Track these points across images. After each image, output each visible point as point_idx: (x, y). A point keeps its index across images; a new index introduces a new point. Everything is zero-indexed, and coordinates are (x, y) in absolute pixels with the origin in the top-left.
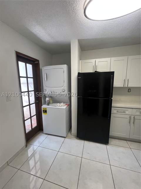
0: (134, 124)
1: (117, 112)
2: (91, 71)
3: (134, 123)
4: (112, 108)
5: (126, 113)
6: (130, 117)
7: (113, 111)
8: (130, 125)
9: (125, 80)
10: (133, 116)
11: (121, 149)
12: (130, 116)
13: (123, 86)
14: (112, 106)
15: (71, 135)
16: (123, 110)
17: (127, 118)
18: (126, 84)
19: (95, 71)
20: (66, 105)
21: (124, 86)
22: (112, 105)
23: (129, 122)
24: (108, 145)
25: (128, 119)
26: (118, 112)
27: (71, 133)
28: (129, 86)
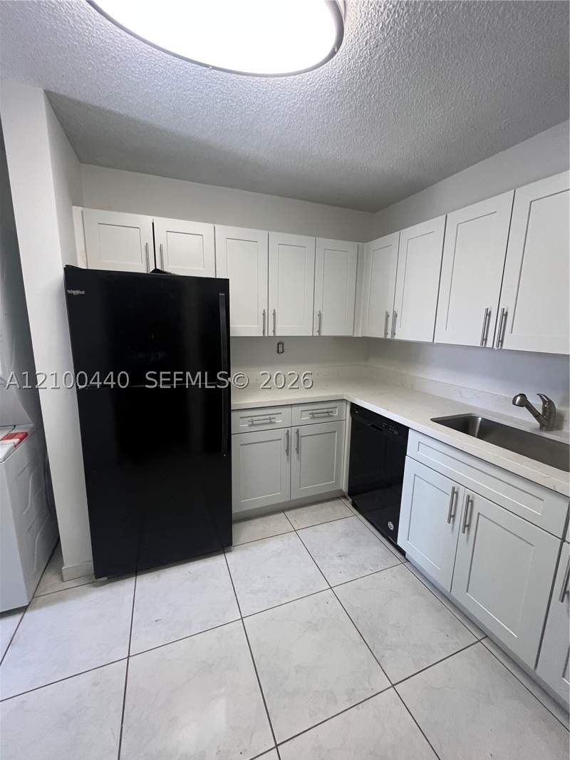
0: (298, 453)
1: (250, 425)
2: (138, 265)
3: (298, 450)
4: (232, 414)
5: (274, 423)
6: (287, 434)
7: (239, 424)
8: (288, 459)
9: (266, 312)
10: (294, 430)
11: (273, 545)
12: (288, 431)
13: (262, 335)
14: (232, 409)
15: (62, 580)
16: (268, 417)
17: (280, 439)
18: (271, 329)
19: (156, 270)
20: (9, 437)
21: (264, 332)
22: (233, 402)
23: (287, 451)
24: (230, 551)
25: (283, 440)
26: (253, 425)
27: (60, 573)
28: (278, 334)
